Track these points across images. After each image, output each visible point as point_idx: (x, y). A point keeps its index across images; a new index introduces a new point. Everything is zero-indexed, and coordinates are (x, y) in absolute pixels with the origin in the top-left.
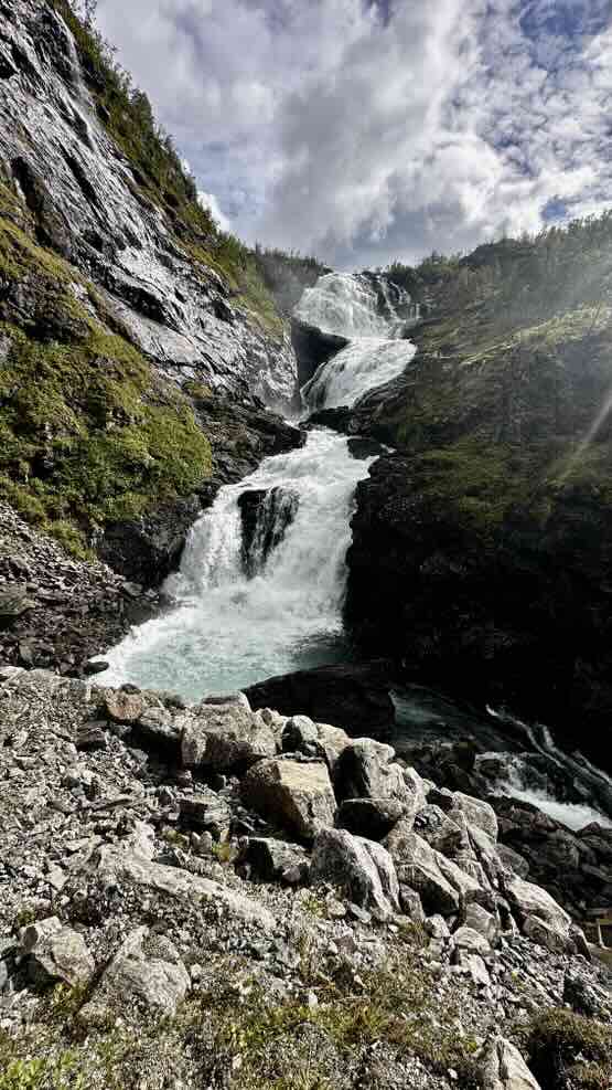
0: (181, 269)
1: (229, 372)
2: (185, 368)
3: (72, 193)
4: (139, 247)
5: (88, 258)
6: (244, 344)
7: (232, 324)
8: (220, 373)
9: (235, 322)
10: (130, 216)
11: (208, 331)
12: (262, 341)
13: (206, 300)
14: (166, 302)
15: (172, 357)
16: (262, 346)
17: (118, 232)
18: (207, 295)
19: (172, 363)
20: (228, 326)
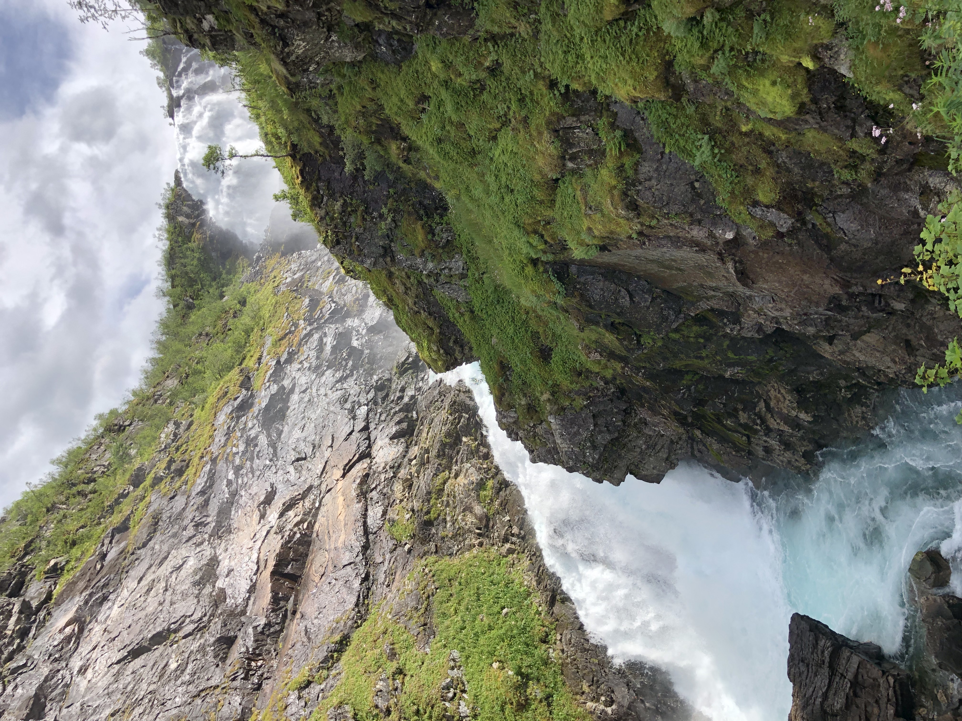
0: (229, 483)
1: (366, 428)
2: (369, 521)
3: (173, 666)
4: (214, 562)
5: (249, 665)
6: (317, 370)
7: (292, 391)
8: (369, 446)
9: (286, 383)
10: (179, 568)
11: (309, 450)
12: (309, 335)
13: (263, 440)
14: (281, 530)
15: (358, 546)
16: (316, 336)
17: (205, 601)
18: (256, 437)
19: (366, 547)
20: (295, 397)
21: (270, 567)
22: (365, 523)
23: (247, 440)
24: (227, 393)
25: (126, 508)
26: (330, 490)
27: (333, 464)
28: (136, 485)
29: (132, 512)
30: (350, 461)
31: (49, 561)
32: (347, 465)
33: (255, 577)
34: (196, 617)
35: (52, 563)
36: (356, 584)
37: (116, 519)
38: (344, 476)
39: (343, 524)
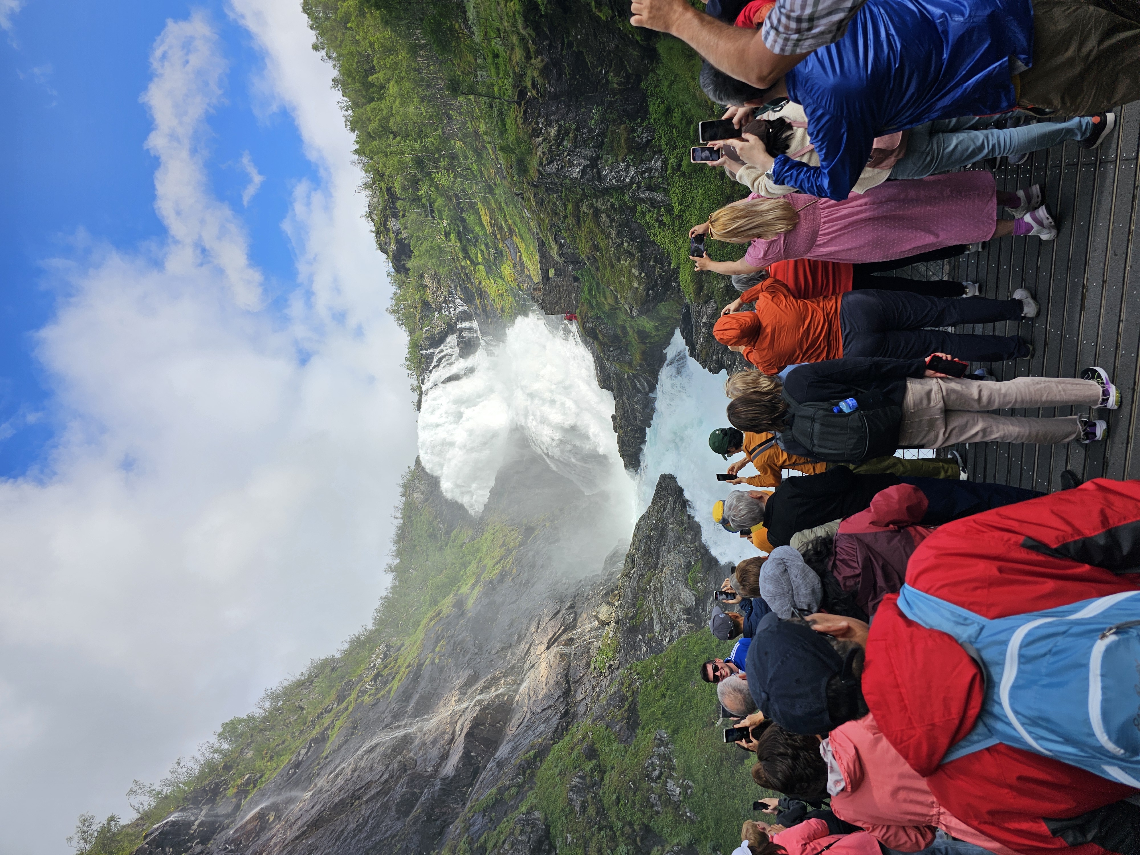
14: (479, 702)
15: (558, 693)
17: (394, 767)
21: (465, 731)
22: (567, 675)
23: (455, 643)
24: (439, 614)
25: (327, 721)
26: (533, 666)
27: (537, 642)
28: (340, 701)
29: (333, 722)
30: (555, 633)
31: (244, 775)
32: (551, 638)
33: (447, 748)
34: (383, 779)
35: (247, 777)
36: (555, 721)
37: (315, 733)
38: (548, 648)
39: (544, 684)
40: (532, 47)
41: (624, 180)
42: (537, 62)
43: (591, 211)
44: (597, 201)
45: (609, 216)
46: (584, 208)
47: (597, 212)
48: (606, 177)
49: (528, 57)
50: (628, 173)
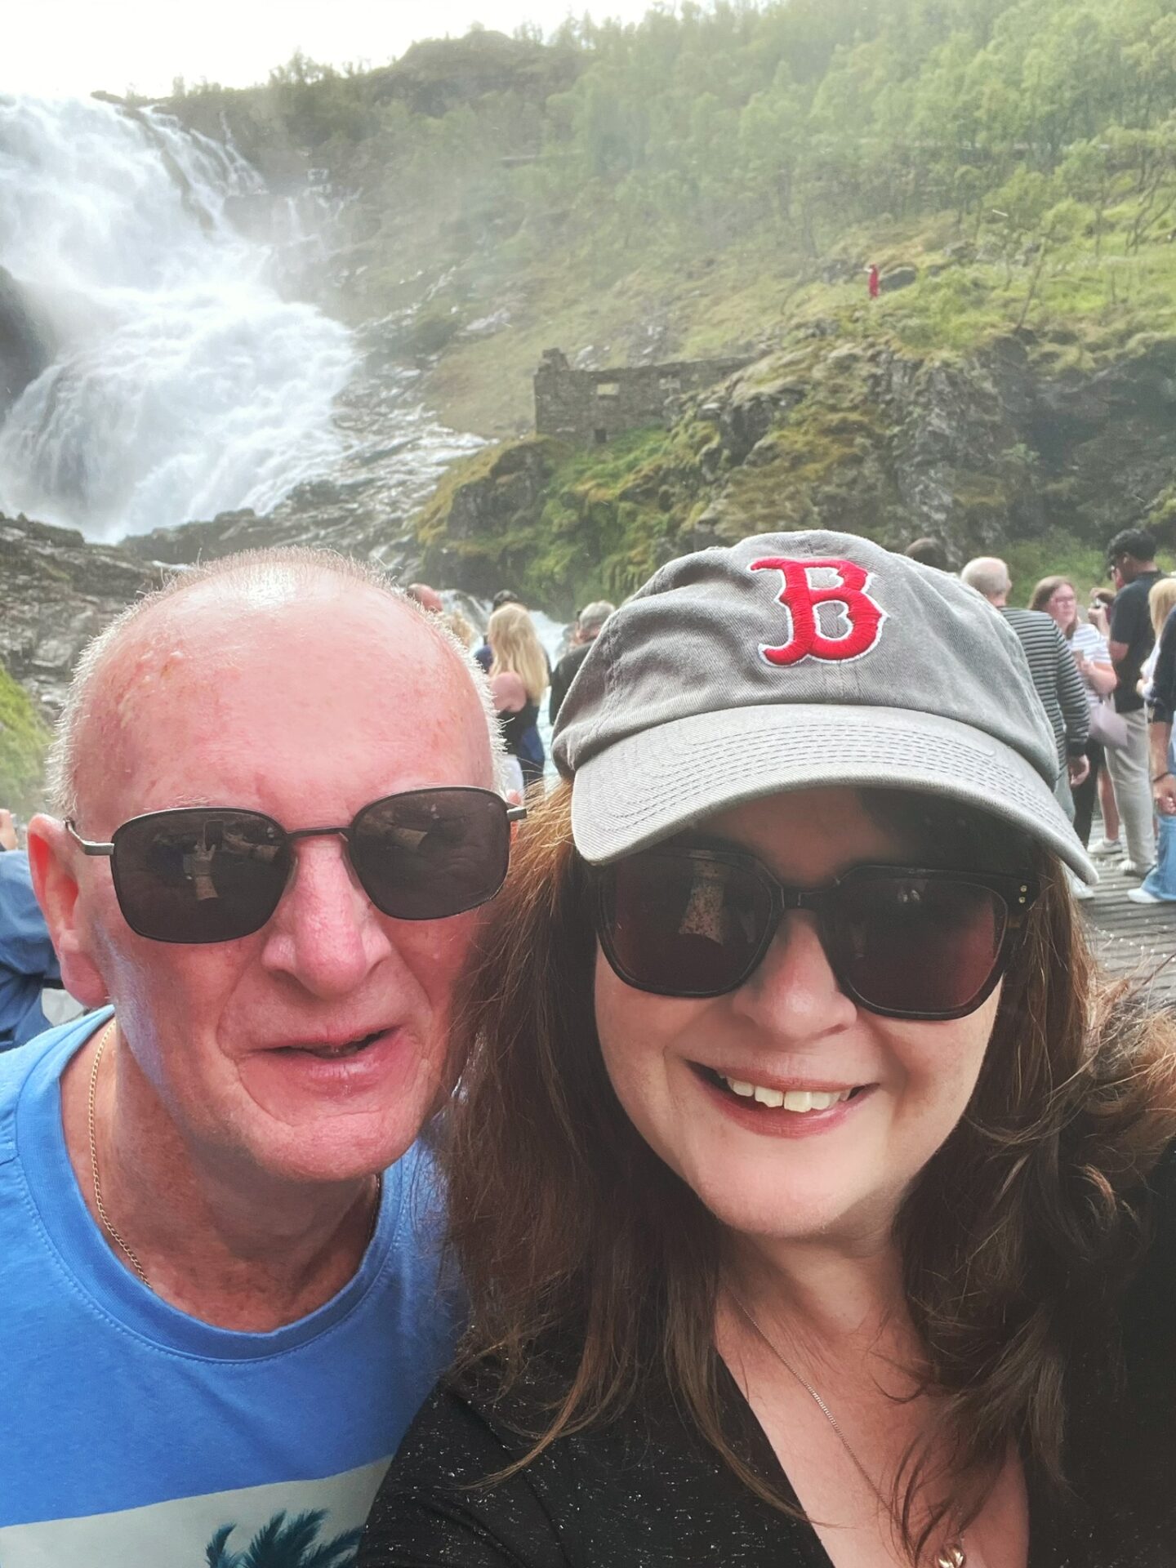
40: (1111, 354)
41: (925, 503)
42: (1088, 361)
43: (856, 450)
44: (875, 460)
45: (854, 481)
46: (859, 440)
47: (857, 460)
48: (926, 473)
49: (1093, 348)
50: (938, 509)
